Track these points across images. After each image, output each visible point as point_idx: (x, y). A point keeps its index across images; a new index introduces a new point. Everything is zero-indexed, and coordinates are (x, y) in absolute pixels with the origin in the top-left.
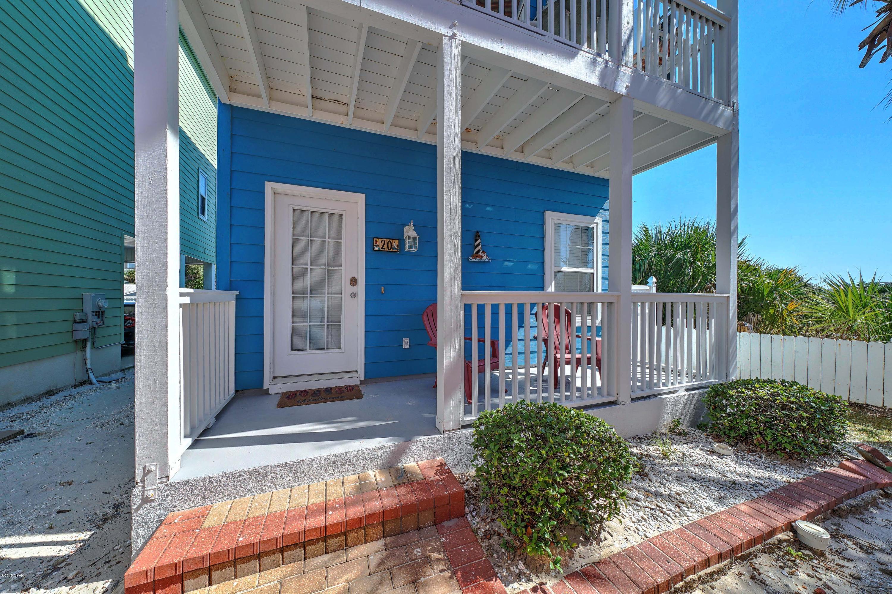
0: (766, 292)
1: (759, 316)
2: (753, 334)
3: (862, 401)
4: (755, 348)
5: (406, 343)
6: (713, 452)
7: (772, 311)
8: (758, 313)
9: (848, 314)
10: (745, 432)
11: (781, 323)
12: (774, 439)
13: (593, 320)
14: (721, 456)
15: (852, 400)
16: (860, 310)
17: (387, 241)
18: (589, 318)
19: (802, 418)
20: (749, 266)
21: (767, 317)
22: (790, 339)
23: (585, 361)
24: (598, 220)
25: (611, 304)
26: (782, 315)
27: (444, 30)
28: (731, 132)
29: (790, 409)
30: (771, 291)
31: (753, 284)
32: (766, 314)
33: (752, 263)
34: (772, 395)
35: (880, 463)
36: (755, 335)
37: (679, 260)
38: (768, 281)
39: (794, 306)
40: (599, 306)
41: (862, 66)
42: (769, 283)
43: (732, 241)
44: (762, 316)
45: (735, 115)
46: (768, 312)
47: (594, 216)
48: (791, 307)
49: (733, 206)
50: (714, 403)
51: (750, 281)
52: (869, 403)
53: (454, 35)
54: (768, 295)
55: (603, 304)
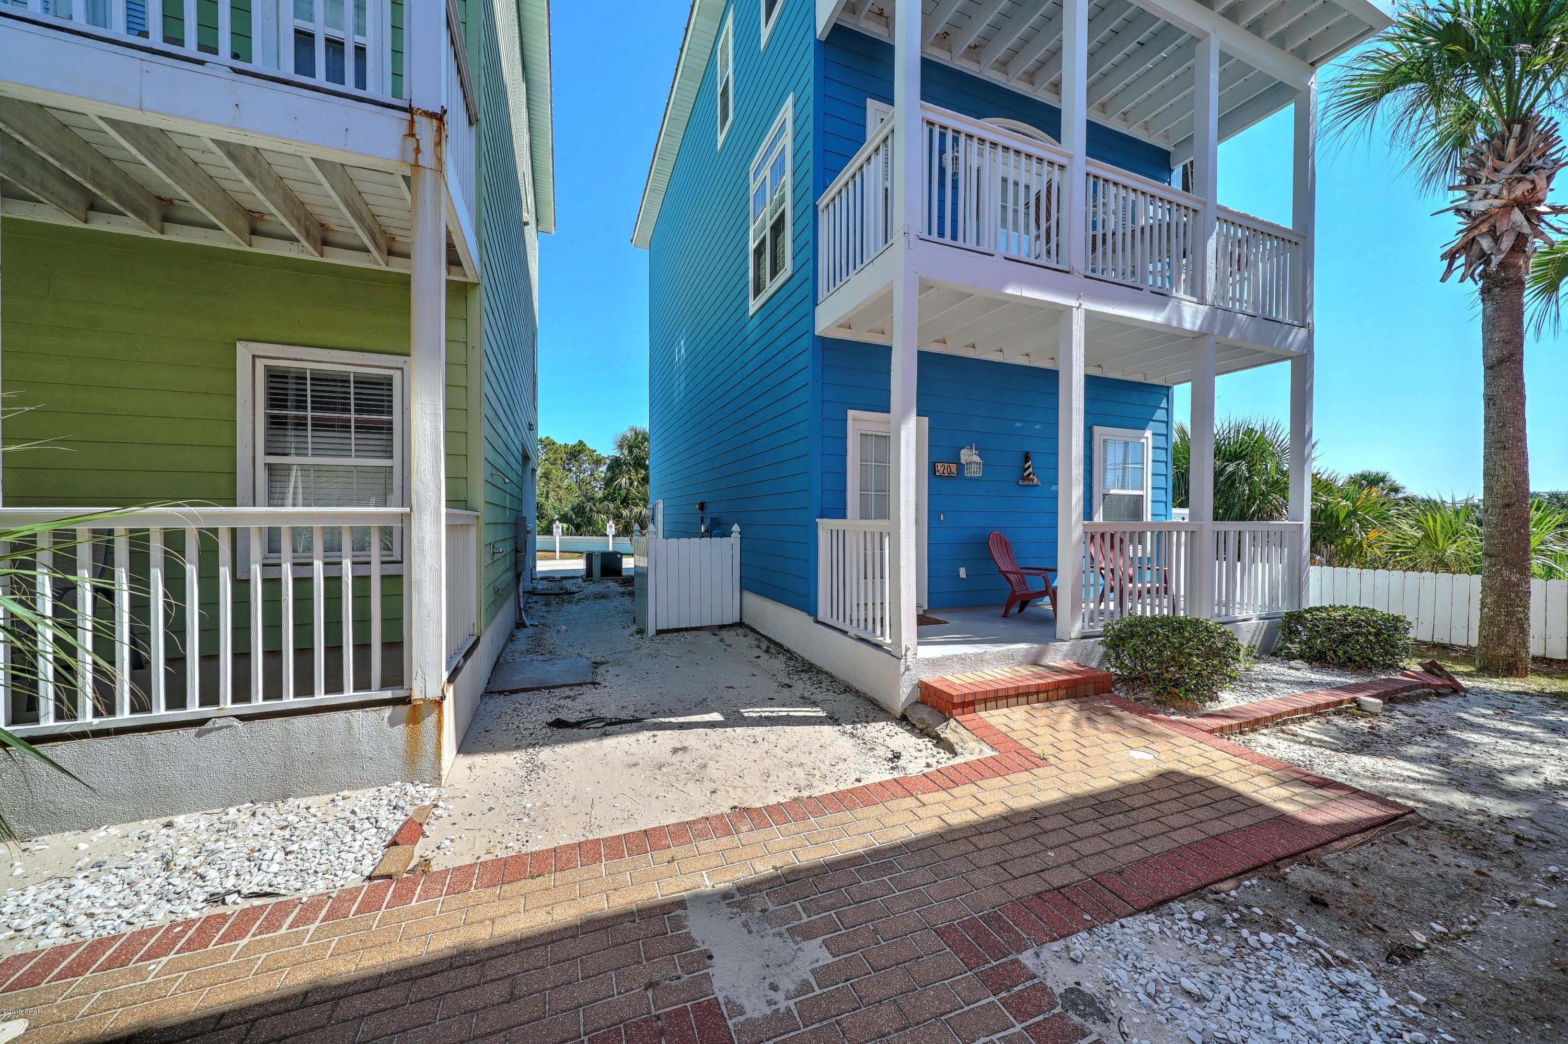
0: (1342, 516)
1: (1333, 547)
2: (1325, 568)
3: (1446, 641)
4: (1327, 581)
5: (963, 573)
6: (1290, 668)
7: (1349, 541)
8: (1331, 543)
9: (1437, 544)
10: (1319, 651)
11: (1360, 555)
12: (1345, 652)
13: (1144, 550)
14: (1298, 669)
15: (1435, 640)
16: (1450, 538)
17: (946, 465)
18: (1140, 547)
19: (1370, 633)
20: (1320, 481)
21: (1342, 548)
22: (1368, 573)
23: (1154, 591)
24: (1148, 433)
25: (1192, 532)
26: (1362, 546)
27: (1073, 302)
28: (1306, 354)
29: (1360, 626)
30: (1348, 515)
31: (1326, 506)
32: (1341, 545)
33: (1324, 477)
34: (1345, 616)
35: (1436, 671)
36: (1327, 569)
37: (1233, 473)
38: (1344, 503)
39: (1377, 534)
40: (1149, 534)
41: (1443, 280)
42: (1345, 506)
43: (1306, 467)
44: (1336, 547)
45: (1311, 335)
46: (1344, 541)
47: (1144, 429)
48: (1373, 535)
49: (1307, 431)
50: (1289, 628)
51: (1321, 502)
52: (1453, 642)
53: (1080, 305)
54: (1344, 521)
55: (1152, 532)
